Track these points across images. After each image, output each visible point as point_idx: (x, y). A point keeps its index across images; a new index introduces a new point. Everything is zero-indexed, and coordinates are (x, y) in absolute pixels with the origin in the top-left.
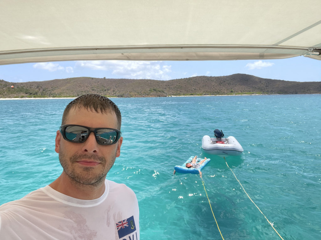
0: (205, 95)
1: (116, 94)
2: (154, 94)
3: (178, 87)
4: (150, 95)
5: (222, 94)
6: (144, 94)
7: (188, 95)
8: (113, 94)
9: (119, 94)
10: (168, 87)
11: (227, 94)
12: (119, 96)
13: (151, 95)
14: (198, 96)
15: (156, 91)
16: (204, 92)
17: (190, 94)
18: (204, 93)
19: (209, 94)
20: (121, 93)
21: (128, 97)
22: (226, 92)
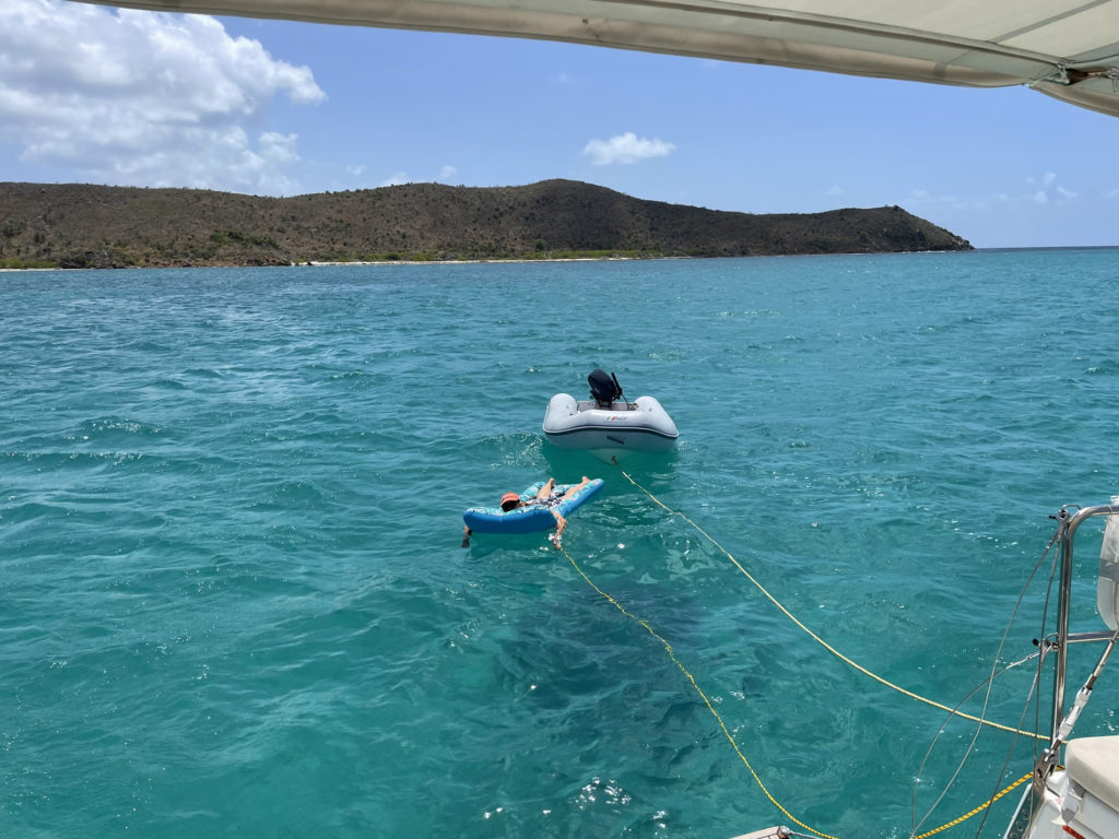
0: (444, 258)
1: (53, 255)
2: (229, 255)
3: (333, 225)
4: (218, 260)
5: (506, 257)
6: (186, 255)
7: (377, 259)
8: (38, 254)
9: (65, 253)
10: (295, 223)
11: (522, 255)
12: (66, 260)
13: (221, 258)
14: (418, 263)
15: (242, 239)
16: (439, 247)
17: (386, 253)
18: (440, 253)
19: (460, 255)
20: (75, 249)
21: (115, 267)
22: (518, 248)
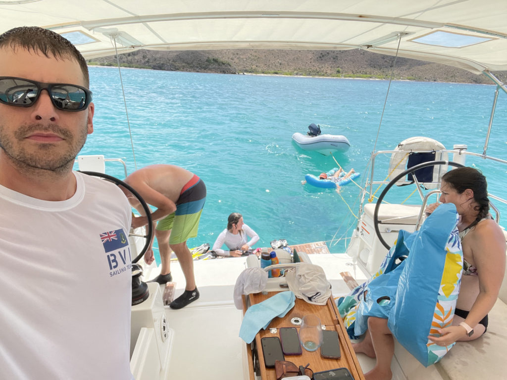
0: (297, 74)
1: (150, 64)
2: (214, 68)
3: (253, 58)
4: (209, 70)
5: (323, 75)
6: (197, 67)
7: (269, 73)
8: (145, 63)
9: (154, 64)
10: (237, 56)
11: (331, 75)
12: (154, 66)
14: (286, 76)
15: (218, 62)
16: (295, 70)
17: (273, 71)
18: (295, 72)
19: (304, 74)
20: (158, 62)
21: (172, 70)
22: (329, 72)
